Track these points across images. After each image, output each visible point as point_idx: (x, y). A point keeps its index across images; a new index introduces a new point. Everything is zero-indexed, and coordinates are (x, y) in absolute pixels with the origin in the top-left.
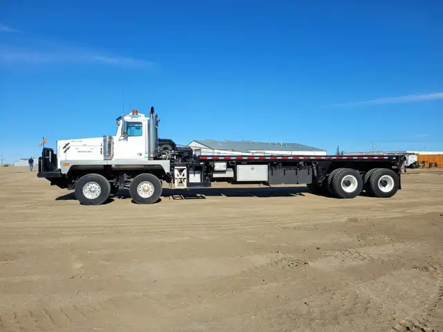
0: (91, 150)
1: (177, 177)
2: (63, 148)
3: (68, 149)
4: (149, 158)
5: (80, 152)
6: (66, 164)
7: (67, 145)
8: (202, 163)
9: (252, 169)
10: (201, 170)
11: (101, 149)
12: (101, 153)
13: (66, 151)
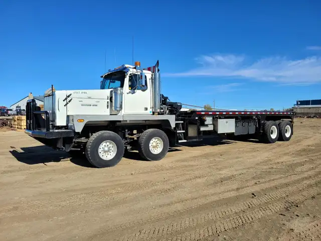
0: (96, 104)
1: (178, 132)
2: (64, 101)
3: (70, 101)
4: (154, 113)
5: (84, 105)
6: (80, 121)
7: (69, 96)
8: (197, 118)
9: (227, 122)
10: (196, 124)
11: (108, 102)
12: (108, 108)
13: (67, 103)
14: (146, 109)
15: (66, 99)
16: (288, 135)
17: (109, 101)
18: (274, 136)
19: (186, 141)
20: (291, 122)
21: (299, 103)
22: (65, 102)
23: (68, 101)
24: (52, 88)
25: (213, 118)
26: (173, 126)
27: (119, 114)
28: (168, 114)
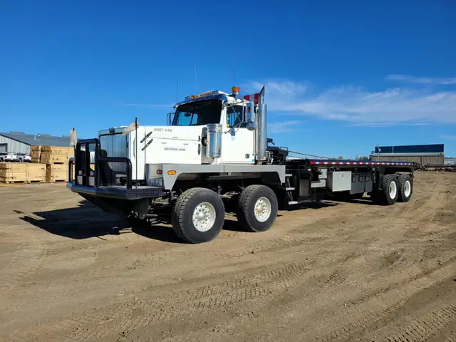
0: (184, 147)
1: (287, 189)
2: (141, 142)
3: (149, 143)
4: (256, 162)
5: (169, 149)
6: (171, 172)
7: (148, 136)
8: (309, 170)
9: (343, 176)
10: (309, 178)
11: (199, 145)
12: (199, 153)
13: (146, 146)
14: (248, 156)
15: (144, 139)
16: (407, 194)
17: (200, 143)
18: (393, 195)
19: (296, 203)
20: (411, 175)
21: (380, 150)
22: (143, 144)
23: (147, 143)
24: (136, 122)
25: (328, 170)
26: (283, 181)
27: (213, 163)
28: (273, 164)
